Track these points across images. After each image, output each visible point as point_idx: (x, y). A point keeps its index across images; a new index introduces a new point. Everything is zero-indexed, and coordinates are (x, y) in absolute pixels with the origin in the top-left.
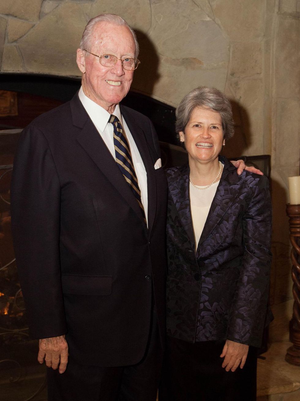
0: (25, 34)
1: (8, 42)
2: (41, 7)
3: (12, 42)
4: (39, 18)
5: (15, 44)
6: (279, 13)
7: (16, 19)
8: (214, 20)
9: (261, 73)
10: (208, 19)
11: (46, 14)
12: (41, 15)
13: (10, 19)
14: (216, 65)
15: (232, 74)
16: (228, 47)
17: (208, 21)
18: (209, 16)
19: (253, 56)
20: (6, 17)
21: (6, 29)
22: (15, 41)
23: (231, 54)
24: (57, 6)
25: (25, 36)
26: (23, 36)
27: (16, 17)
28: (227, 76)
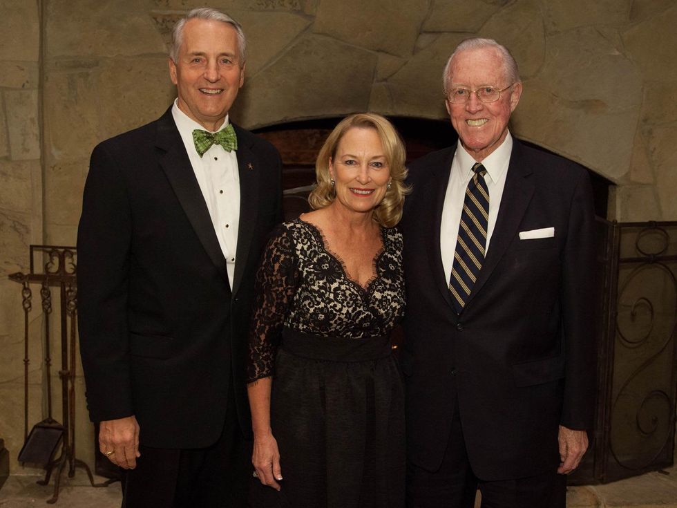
0: (396, 72)
1: (378, 81)
2: (416, 41)
3: (381, 81)
4: (413, 53)
5: (384, 83)
7: (387, 55)
8: (624, 55)
10: (617, 53)
11: (421, 49)
12: (415, 51)
13: (380, 55)
14: (624, 109)
16: (641, 87)
17: (617, 56)
18: (618, 50)
20: (376, 54)
22: (385, 80)
23: (644, 96)
24: (434, 41)
25: (396, 75)
26: (394, 74)
27: (387, 53)
28: (638, 122)
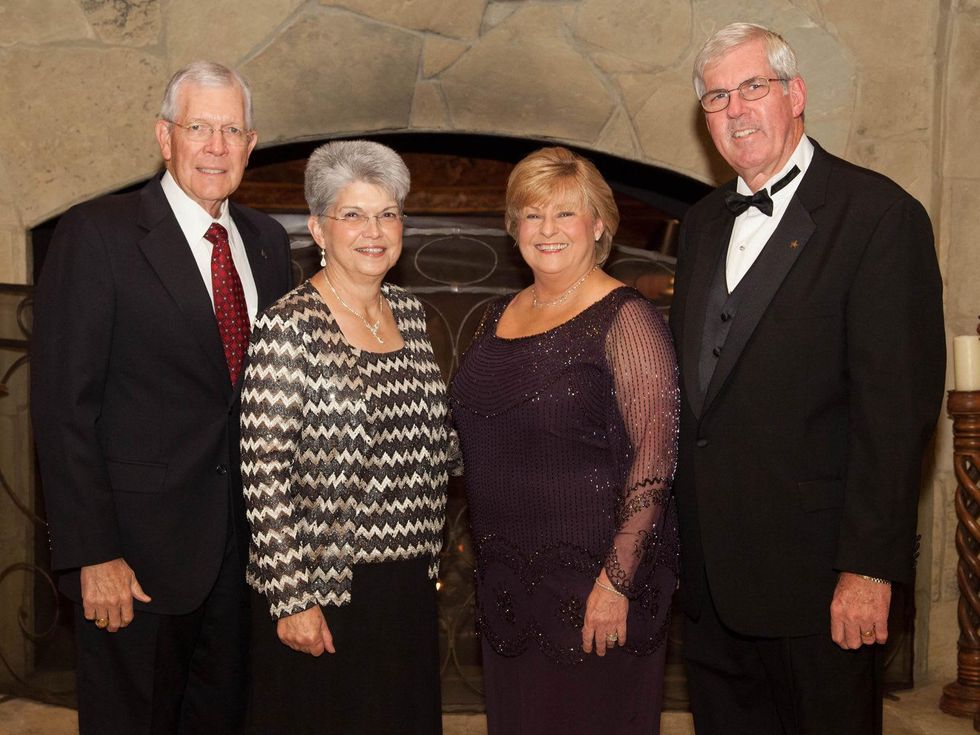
0: (453, 63)
1: (423, 78)
2: (484, 14)
3: (429, 78)
4: (480, 34)
5: (434, 81)
6: (961, 9)
7: (438, 37)
8: (824, 27)
9: (926, 129)
10: (811, 25)
11: (492, 27)
12: (482, 29)
13: (429, 39)
14: (825, 114)
15: (862, 132)
16: (853, 78)
17: (811, 29)
18: (812, 20)
19: (909, 94)
20: (422, 36)
21: (420, 55)
22: (435, 76)
23: (859, 93)
24: (513, 13)
25: (454, 67)
26: (449, 66)
27: (438, 34)
28: (849, 136)
